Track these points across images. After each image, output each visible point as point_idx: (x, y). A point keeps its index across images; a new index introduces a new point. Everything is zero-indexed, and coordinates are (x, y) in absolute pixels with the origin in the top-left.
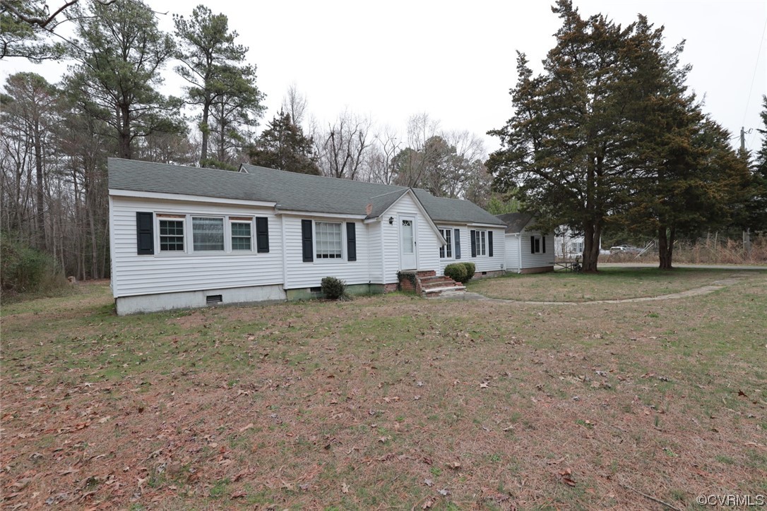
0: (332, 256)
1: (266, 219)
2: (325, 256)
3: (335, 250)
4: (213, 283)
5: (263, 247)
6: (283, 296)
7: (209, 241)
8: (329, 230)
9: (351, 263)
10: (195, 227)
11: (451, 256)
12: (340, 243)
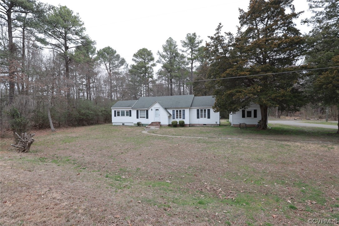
0: (143, 117)
1: (131, 110)
2: (142, 117)
3: (144, 116)
4: (123, 121)
5: (130, 116)
6: (134, 125)
7: (123, 115)
8: (143, 112)
9: (147, 119)
10: (121, 112)
11: (181, 118)
12: (145, 115)
